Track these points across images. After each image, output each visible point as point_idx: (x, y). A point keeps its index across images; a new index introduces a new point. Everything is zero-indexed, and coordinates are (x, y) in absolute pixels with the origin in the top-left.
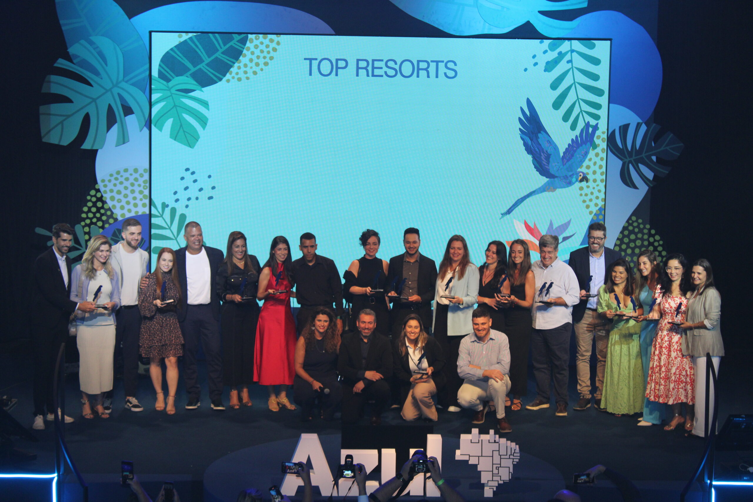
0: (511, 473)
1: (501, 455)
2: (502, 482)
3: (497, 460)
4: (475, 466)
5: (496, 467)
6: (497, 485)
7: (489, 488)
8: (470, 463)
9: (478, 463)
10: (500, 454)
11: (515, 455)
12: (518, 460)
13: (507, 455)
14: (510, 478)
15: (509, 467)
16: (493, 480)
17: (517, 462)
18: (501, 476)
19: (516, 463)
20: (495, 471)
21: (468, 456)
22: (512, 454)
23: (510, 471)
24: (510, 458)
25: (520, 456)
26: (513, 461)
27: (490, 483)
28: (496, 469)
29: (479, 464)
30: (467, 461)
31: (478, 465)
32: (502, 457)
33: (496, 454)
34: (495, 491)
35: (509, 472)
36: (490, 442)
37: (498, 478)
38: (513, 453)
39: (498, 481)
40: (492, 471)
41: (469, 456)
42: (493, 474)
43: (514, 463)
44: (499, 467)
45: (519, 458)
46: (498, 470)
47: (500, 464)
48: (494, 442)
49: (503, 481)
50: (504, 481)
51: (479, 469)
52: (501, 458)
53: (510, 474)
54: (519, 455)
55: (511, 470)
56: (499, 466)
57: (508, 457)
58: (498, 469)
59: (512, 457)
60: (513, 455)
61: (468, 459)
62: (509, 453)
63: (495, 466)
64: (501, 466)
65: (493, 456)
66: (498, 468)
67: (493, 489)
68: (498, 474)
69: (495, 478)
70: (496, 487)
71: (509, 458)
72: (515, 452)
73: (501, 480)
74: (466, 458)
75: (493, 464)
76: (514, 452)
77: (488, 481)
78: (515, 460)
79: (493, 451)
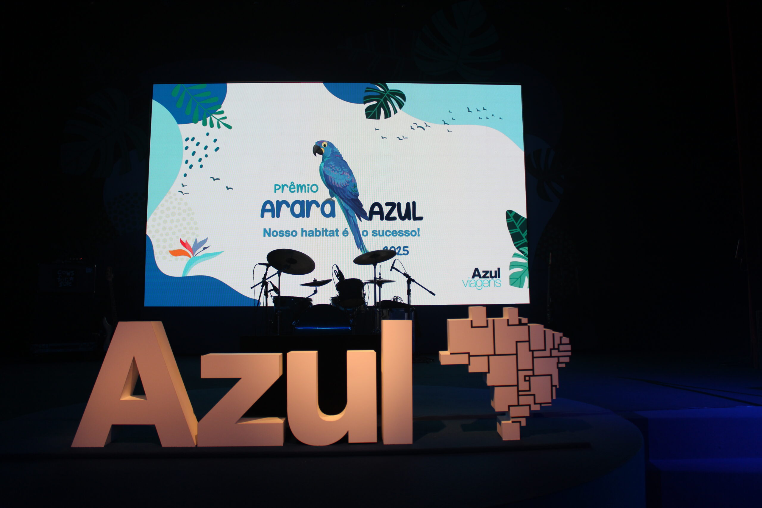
0: (556, 386)
1: (533, 351)
2: (536, 408)
3: (525, 361)
4: (482, 376)
5: (525, 376)
6: (528, 414)
7: (513, 422)
8: (471, 369)
9: (487, 371)
10: (532, 349)
11: (562, 348)
12: (567, 360)
13: (545, 350)
14: (554, 398)
15: (551, 375)
16: (518, 405)
17: (566, 363)
18: (534, 395)
19: (563, 365)
20: (523, 386)
21: (467, 355)
22: (556, 347)
23: (554, 384)
24: (551, 356)
25: (572, 351)
26: (558, 363)
27: (514, 412)
28: (525, 380)
29: (489, 372)
30: (465, 367)
31: (488, 375)
32: (536, 354)
33: (523, 348)
34: (524, 427)
35: (552, 386)
36: (510, 323)
37: (528, 400)
38: (559, 345)
39: (530, 405)
40: (517, 386)
41: (470, 356)
42: (518, 391)
43: (560, 365)
44: (529, 376)
45: (569, 354)
46: (528, 383)
47: (533, 370)
48: (517, 323)
49: (540, 404)
50: (542, 405)
51: (490, 382)
52: (533, 357)
53: (554, 388)
54: (569, 347)
55: (556, 382)
56: (530, 373)
57: (547, 353)
58: (529, 381)
59: (555, 353)
60: (558, 349)
61: (467, 363)
62: (549, 345)
63: (522, 374)
64: (535, 374)
65: (516, 354)
66: (527, 379)
67: (520, 422)
68: (530, 390)
69: (523, 400)
70: (526, 417)
71: (549, 355)
72: (561, 344)
73: (535, 403)
74: (462, 360)
75: (518, 370)
76: (559, 343)
77: (509, 406)
78: (561, 360)
79: (517, 342)
